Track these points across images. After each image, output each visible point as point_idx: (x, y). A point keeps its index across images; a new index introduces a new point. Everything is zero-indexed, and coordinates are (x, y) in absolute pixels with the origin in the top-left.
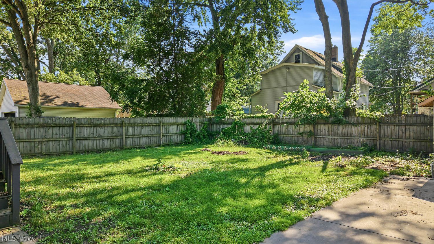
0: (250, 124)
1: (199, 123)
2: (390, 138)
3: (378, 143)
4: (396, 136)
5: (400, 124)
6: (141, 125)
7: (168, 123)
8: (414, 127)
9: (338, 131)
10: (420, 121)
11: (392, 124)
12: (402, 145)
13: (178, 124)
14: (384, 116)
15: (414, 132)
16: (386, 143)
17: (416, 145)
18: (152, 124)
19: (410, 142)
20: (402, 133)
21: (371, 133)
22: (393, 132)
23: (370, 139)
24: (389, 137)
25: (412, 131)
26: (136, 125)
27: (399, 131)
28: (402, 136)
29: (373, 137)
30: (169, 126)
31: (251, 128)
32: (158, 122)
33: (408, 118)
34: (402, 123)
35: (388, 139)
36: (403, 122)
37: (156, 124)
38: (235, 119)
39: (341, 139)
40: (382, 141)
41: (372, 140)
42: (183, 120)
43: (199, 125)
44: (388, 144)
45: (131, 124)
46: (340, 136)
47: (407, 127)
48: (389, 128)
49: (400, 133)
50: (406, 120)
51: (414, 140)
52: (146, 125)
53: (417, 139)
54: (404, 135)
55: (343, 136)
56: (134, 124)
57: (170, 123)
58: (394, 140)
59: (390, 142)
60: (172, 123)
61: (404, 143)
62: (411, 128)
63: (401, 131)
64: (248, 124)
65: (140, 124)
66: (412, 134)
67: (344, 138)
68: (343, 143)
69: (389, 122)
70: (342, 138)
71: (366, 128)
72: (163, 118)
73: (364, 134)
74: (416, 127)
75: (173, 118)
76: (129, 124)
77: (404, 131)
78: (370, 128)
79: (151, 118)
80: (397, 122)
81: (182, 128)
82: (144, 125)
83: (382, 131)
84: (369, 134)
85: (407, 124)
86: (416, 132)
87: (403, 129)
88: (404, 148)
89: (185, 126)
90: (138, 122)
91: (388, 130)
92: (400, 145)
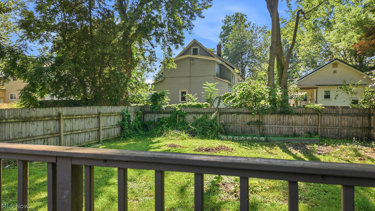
0: (193, 113)
1: (133, 112)
2: (329, 127)
3: (319, 131)
4: (333, 124)
5: (337, 114)
6: (79, 117)
7: (107, 113)
8: (348, 117)
9: (284, 121)
10: (353, 112)
11: (330, 114)
12: (338, 132)
13: (115, 114)
14: (324, 108)
15: (348, 121)
16: (325, 130)
17: (349, 132)
18: (91, 115)
19: (345, 130)
20: (339, 122)
21: (313, 122)
22: (331, 121)
23: (312, 127)
24: (328, 125)
25: (346, 121)
26: (75, 117)
27: (336, 120)
28: (339, 125)
29: (314, 126)
30: (107, 117)
31: (195, 118)
32: (97, 113)
33: (344, 109)
34: (338, 114)
35: (327, 127)
36: (340, 113)
37: (95, 115)
38: (175, 109)
39: (286, 128)
40: (322, 129)
41: (314, 129)
42: (119, 109)
43: (133, 115)
44: (327, 131)
45: (69, 116)
46: (285, 125)
47: (343, 117)
48: (328, 118)
49: (337, 122)
50: (342, 111)
51: (348, 128)
52: (85, 116)
53: (350, 127)
54: (340, 123)
55: (288, 125)
56: (73, 116)
57: (109, 113)
58: (332, 127)
59: (329, 130)
60: (110, 113)
61: (340, 130)
62: (346, 117)
63: (338, 121)
64: (190, 113)
65: (78, 115)
66: (346, 122)
67: (290, 126)
68: (288, 131)
69: (328, 112)
70: (288, 126)
71: (309, 118)
72: (102, 107)
73: (307, 123)
74: (349, 117)
75: (110, 107)
76: (66, 116)
77: (340, 121)
78: (312, 117)
79: (90, 107)
80: (335, 113)
81: (119, 119)
82: (83, 117)
83: (322, 120)
84: (311, 123)
85: (343, 114)
86: (349, 121)
87: (340, 119)
88: (339, 134)
89: (121, 116)
90: (77, 113)
91: (327, 119)
92: (336, 133)
